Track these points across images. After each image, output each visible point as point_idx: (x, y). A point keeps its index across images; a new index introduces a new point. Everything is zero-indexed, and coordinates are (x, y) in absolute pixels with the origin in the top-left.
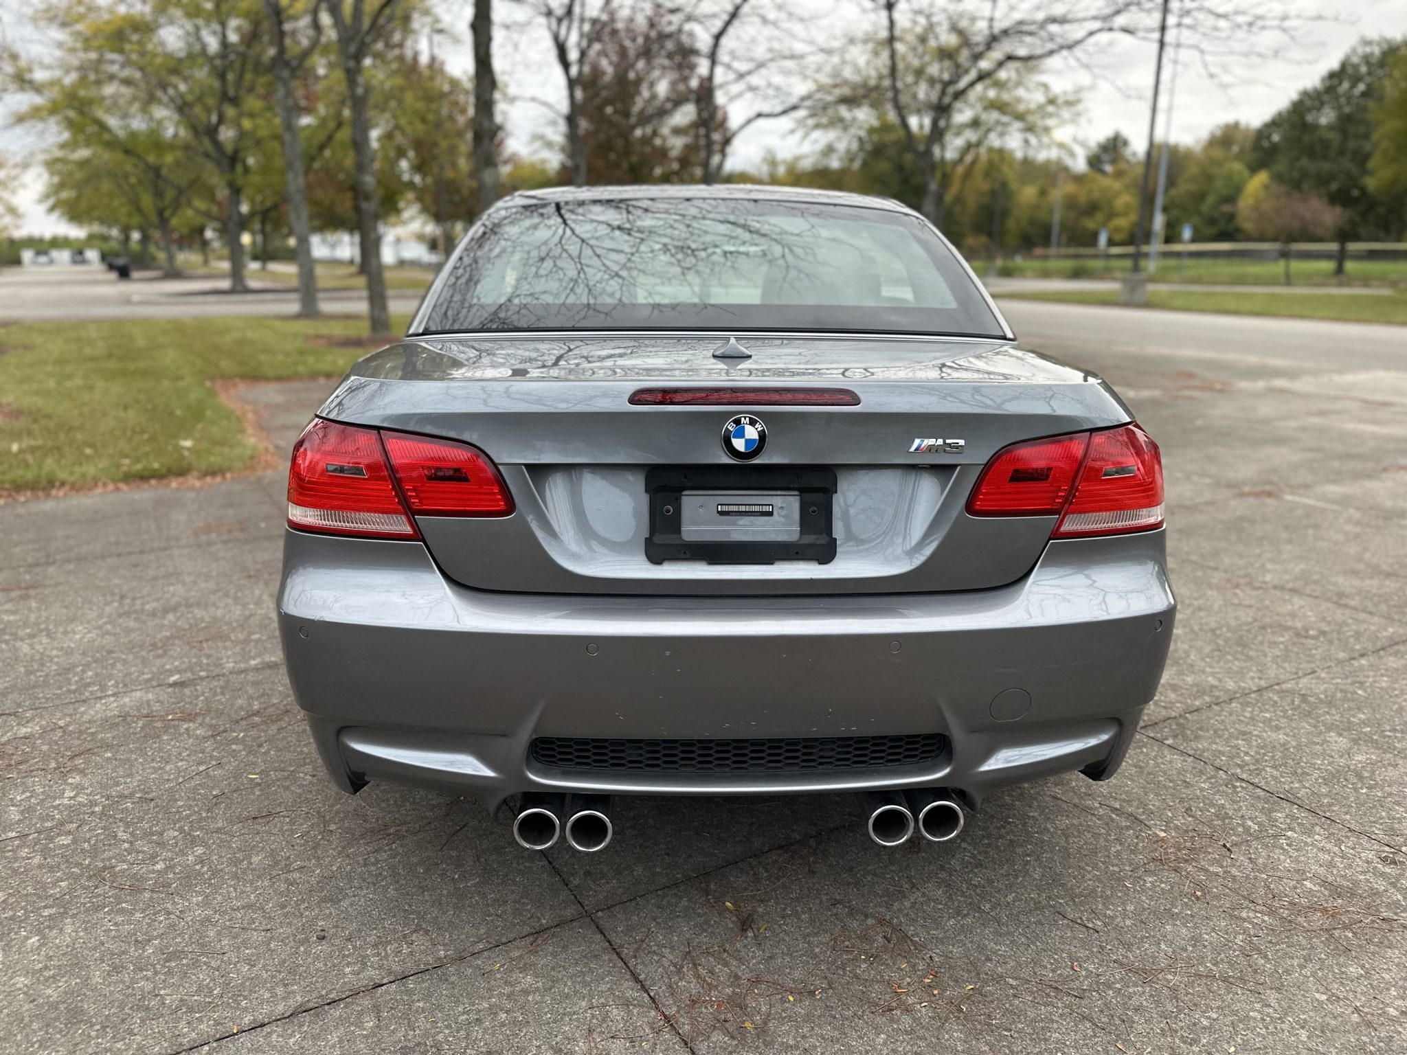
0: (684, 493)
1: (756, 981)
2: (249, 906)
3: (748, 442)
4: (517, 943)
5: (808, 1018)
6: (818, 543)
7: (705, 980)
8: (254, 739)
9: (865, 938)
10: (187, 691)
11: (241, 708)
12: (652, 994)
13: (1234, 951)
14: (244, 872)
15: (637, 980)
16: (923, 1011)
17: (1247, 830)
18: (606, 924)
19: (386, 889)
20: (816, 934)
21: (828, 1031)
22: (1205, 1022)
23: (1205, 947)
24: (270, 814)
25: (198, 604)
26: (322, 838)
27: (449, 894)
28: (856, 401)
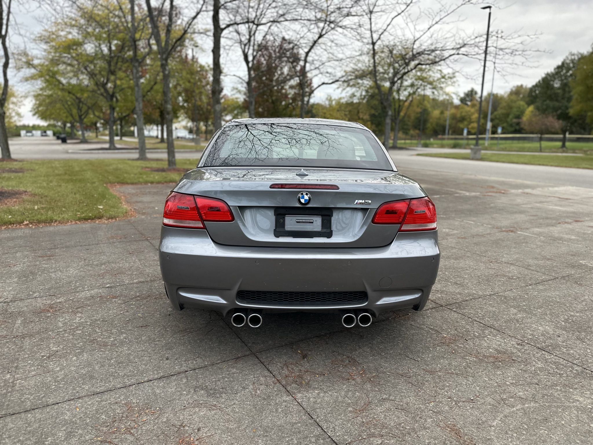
0: (286, 216)
1: (307, 371)
2: (143, 351)
3: (305, 200)
4: (231, 361)
5: (322, 381)
6: (327, 232)
7: (290, 371)
8: (138, 304)
9: (342, 361)
10: (113, 289)
11: (133, 295)
12: (273, 374)
13: (462, 367)
14: (140, 341)
15: (269, 371)
16: (359, 380)
17: (474, 335)
18: (259, 356)
19: (187, 346)
20: (327, 360)
21: (328, 384)
23: (452, 366)
24: (147, 326)
26: (165, 332)
27: (208, 348)
28: (338, 189)
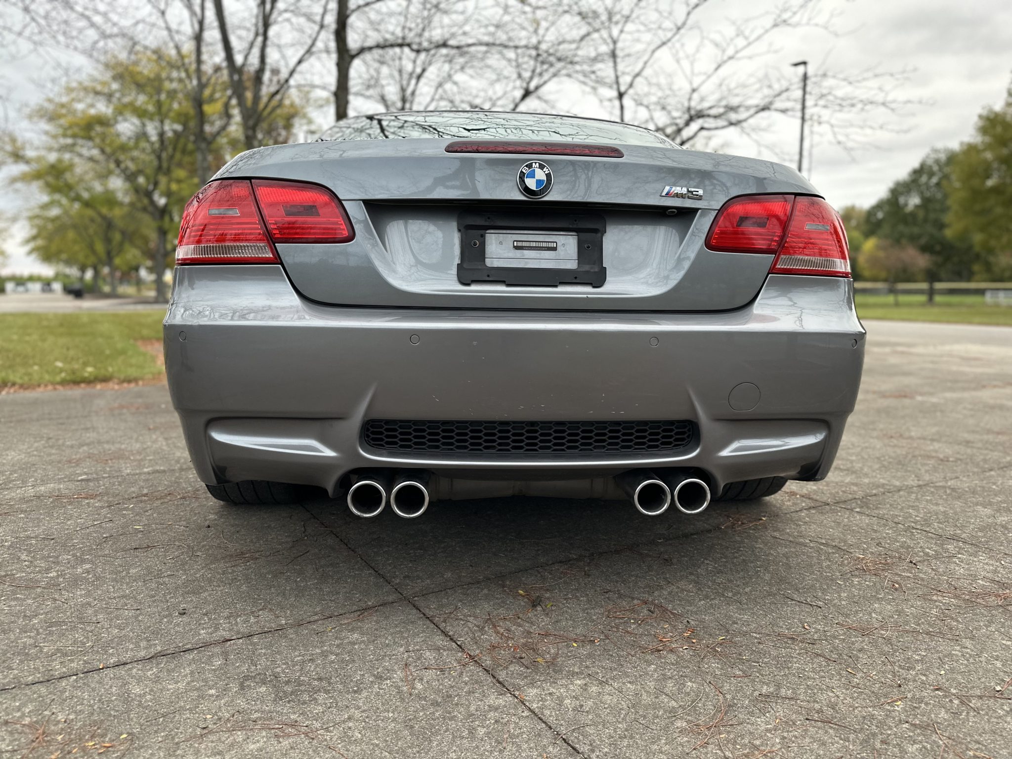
0: (488, 231)
1: (547, 635)
2: (123, 597)
3: (539, 182)
4: (347, 615)
5: (590, 656)
6: (592, 271)
7: (502, 634)
8: (142, 508)
9: (633, 611)
10: (91, 484)
11: (134, 492)
12: (459, 643)
13: (931, 617)
14: (123, 578)
15: (446, 635)
16: (685, 651)
17: (926, 554)
18: (421, 603)
19: (239, 587)
20: (593, 608)
21: (607, 663)
22: (917, 657)
23: (908, 616)
24: (149, 547)
25: (108, 442)
26: (190, 559)
27: (291, 589)
28: (621, 155)
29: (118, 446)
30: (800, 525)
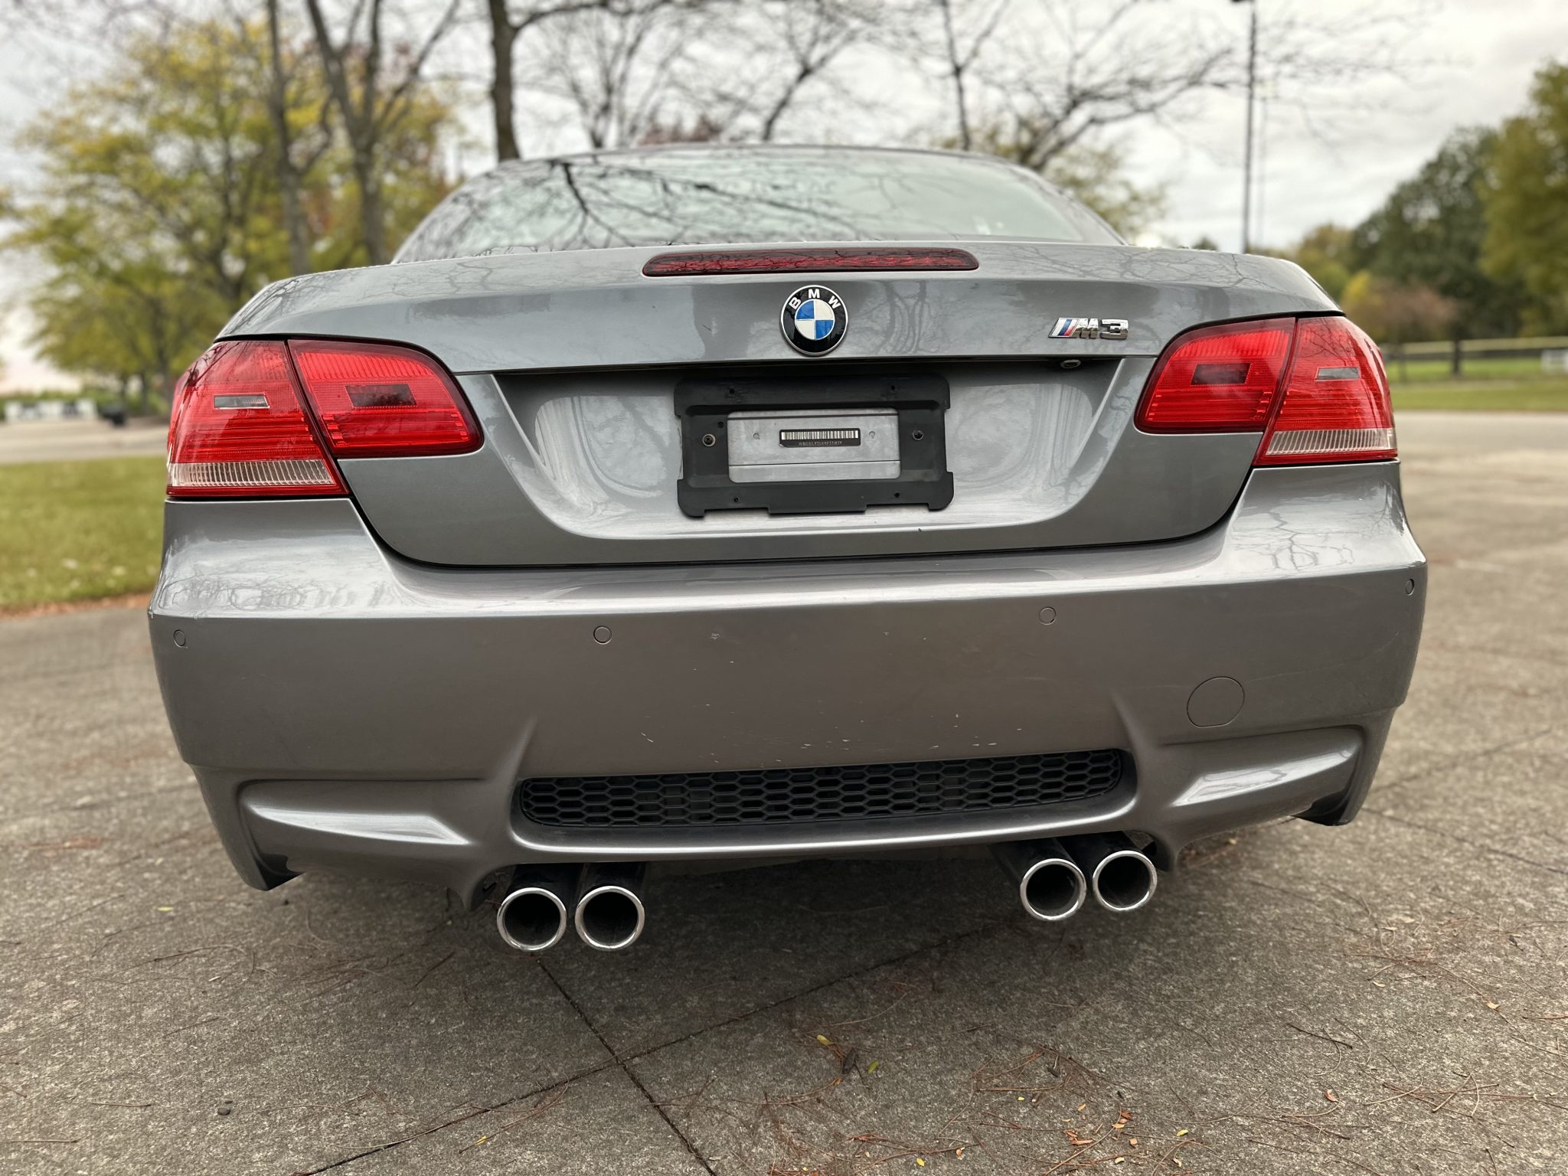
0: (732, 416)
1: (870, 1140)
2: (126, 1075)
3: (820, 326)
4: (515, 1105)
6: (927, 480)
7: (790, 1143)
8: (176, 865)
9: (1020, 1073)
10: (97, 814)
11: (166, 830)
12: (712, 1168)
13: (1549, 1061)
14: (129, 1029)
15: (690, 1149)
16: (1119, 1170)
18: (645, 1073)
19: (329, 1042)
20: (950, 1071)
22: (1537, 1164)
23: (1507, 1059)
24: (180, 954)
25: (134, 721)
26: (249, 981)
27: (421, 1044)
28: (973, 265)
29: (149, 727)
30: (1293, 853)
